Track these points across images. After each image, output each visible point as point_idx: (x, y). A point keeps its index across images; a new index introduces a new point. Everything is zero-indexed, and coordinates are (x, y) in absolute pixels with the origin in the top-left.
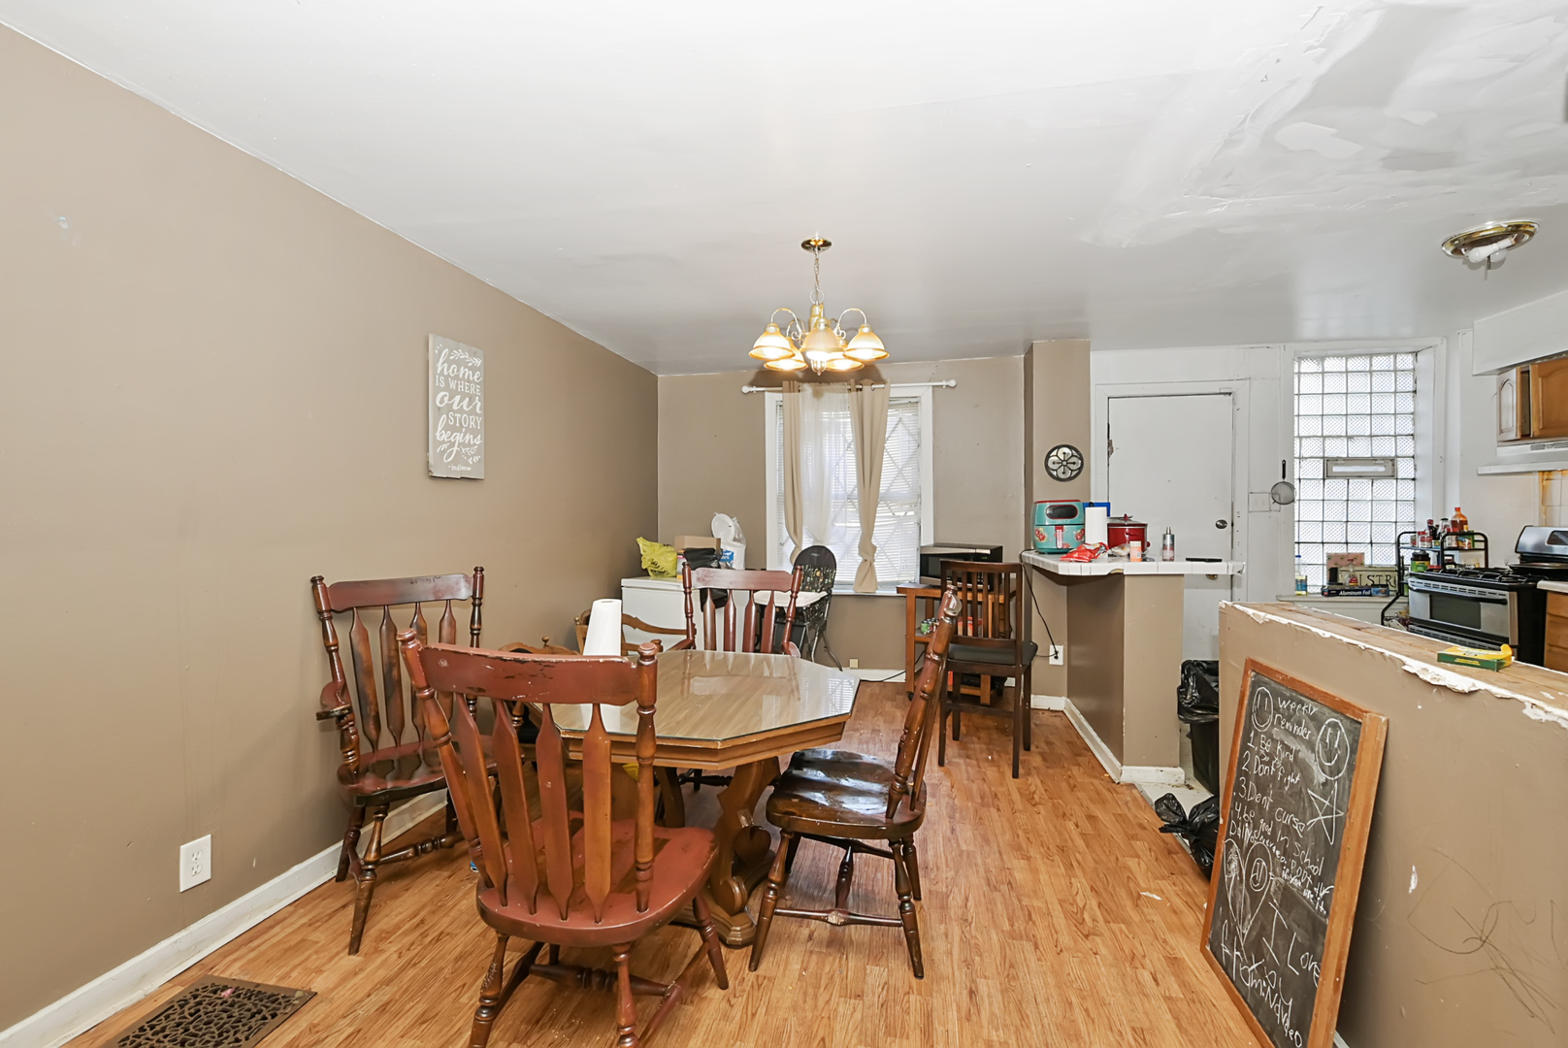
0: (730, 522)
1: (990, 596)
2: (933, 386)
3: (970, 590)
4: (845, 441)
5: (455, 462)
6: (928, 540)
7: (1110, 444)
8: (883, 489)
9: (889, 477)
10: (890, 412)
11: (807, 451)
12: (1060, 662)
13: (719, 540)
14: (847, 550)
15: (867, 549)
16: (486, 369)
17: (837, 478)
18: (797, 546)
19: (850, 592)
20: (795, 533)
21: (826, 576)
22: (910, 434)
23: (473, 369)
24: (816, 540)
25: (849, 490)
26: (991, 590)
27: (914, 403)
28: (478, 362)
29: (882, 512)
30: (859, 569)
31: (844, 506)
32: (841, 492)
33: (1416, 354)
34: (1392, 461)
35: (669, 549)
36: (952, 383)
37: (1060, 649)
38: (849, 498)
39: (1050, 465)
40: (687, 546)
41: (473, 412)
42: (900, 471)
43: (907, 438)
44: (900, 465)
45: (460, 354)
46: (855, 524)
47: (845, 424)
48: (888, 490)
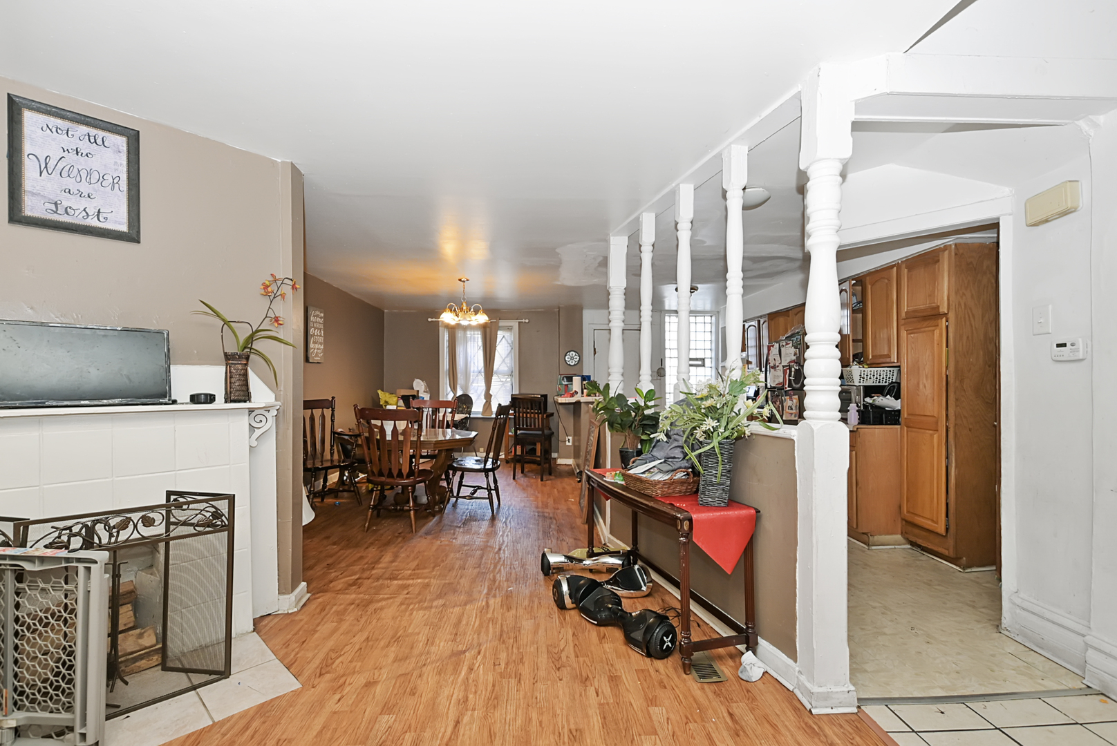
0: (422, 383)
1: (540, 415)
2: (519, 322)
3: (532, 413)
4: (478, 345)
5: (316, 356)
6: (516, 392)
7: (595, 349)
8: (495, 368)
9: (498, 363)
10: (499, 332)
11: (460, 351)
12: (570, 444)
13: (418, 391)
14: (479, 397)
15: (488, 396)
16: (325, 318)
17: (474, 363)
18: (455, 395)
19: (481, 416)
20: (454, 389)
21: (468, 408)
22: (508, 343)
23: (321, 318)
24: (464, 392)
25: (480, 369)
26: (541, 413)
27: (509, 329)
28: (322, 315)
29: (495, 378)
30: (484, 405)
31: (477, 376)
32: (476, 370)
33: (711, 316)
34: (703, 360)
35: (394, 395)
36: (527, 321)
37: (570, 438)
38: (480, 372)
39: (566, 359)
40: (402, 394)
41: (321, 336)
42: (504, 360)
43: (507, 345)
44: (504, 357)
45: (318, 313)
46: (482, 385)
47: (478, 337)
48: (498, 369)
